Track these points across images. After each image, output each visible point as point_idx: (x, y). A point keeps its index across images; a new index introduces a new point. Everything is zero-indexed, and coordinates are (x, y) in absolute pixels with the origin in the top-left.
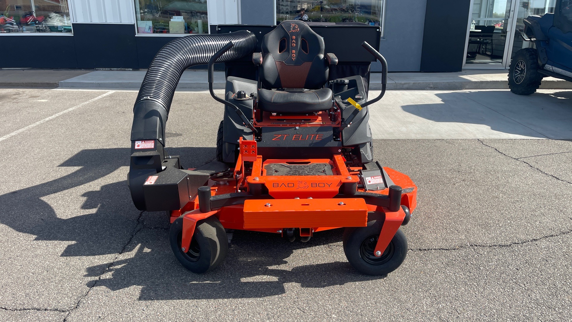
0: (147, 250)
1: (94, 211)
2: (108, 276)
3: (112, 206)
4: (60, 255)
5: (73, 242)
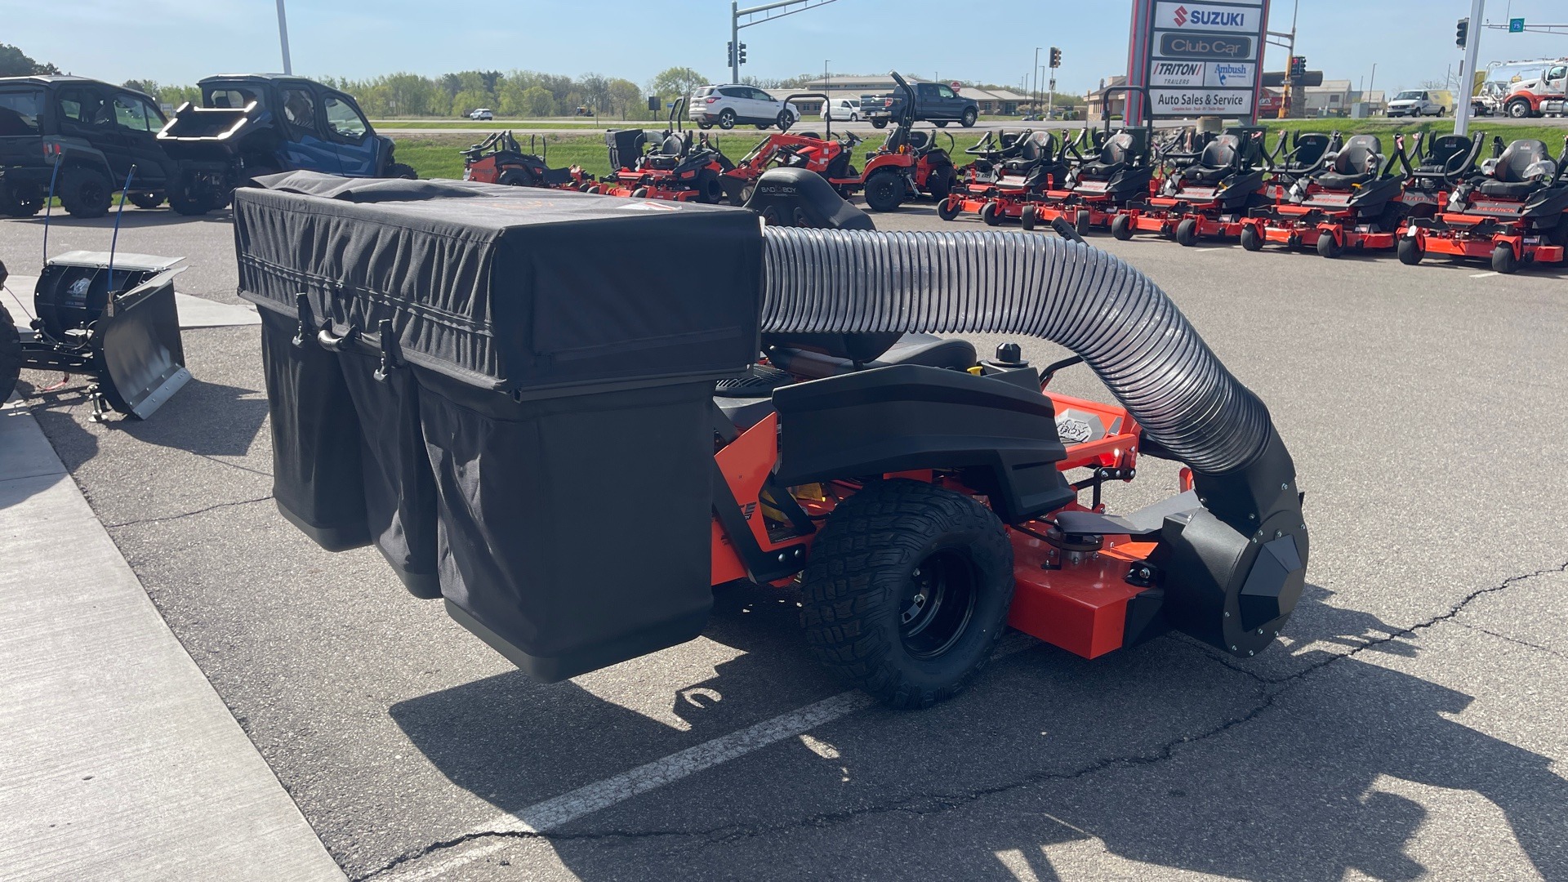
0: (1286, 641)
1: (1386, 784)
2: (1373, 634)
3: (1322, 776)
4: (1475, 701)
5: (1447, 716)
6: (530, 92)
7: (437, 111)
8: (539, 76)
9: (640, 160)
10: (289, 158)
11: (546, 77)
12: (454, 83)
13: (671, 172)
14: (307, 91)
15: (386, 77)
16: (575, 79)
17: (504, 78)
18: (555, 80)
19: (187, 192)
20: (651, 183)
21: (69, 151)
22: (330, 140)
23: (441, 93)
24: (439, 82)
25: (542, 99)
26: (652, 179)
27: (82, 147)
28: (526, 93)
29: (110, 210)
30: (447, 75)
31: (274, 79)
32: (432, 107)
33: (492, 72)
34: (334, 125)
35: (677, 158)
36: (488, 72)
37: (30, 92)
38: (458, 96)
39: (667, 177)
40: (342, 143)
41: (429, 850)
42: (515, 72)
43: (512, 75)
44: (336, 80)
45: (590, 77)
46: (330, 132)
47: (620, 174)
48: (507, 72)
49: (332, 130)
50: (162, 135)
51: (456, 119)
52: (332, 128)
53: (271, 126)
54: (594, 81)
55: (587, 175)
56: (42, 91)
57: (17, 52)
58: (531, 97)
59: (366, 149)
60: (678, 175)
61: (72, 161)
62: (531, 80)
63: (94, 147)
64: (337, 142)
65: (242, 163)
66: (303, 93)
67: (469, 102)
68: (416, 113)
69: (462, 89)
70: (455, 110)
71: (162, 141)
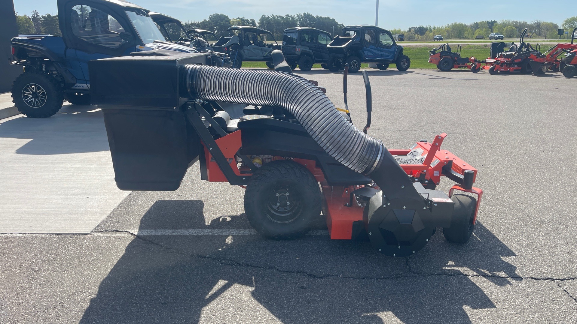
6: (507, 28)
7: (467, 37)
8: (513, 21)
9: (498, 54)
10: (364, 53)
11: (517, 22)
12: (476, 26)
13: (510, 59)
14: (374, 30)
15: (450, 25)
16: (529, 22)
17: (498, 23)
18: (520, 23)
19: (333, 64)
20: (498, 64)
21: (302, 50)
22: (379, 47)
23: (470, 30)
24: (471, 26)
25: (512, 31)
26: (499, 62)
27: (307, 49)
28: (505, 29)
29: (312, 69)
30: (475, 23)
31: (363, 27)
32: (465, 35)
33: (493, 21)
34: (382, 42)
35: (514, 54)
36: (491, 21)
37: (295, 32)
38: (476, 31)
39: (507, 61)
40: (383, 48)
41: (115, 231)
42: (503, 21)
43: (501, 22)
44: (432, 27)
45: (536, 22)
46: (379, 44)
47: (487, 60)
48: (499, 21)
49: (380, 43)
50: (328, 46)
51: (473, 40)
52: (381, 43)
53: (359, 42)
54: (537, 23)
55: (476, 60)
56: (297, 32)
57: (334, 20)
58: (507, 31)
59: (392, 50)
60: (513, 60)
61: (303, 53)
62: (509, 23)
63: (310, 49)
64: (381, 47)
65: (349, 55)
66: (372, 31)
67: (480, 33)
68: (458, 38)
69: (478, 28)
70: (473, 37)
71: (328, 48)
